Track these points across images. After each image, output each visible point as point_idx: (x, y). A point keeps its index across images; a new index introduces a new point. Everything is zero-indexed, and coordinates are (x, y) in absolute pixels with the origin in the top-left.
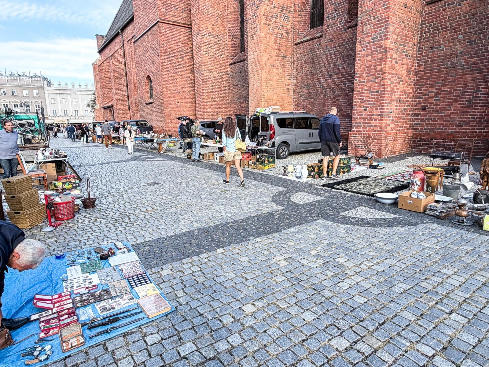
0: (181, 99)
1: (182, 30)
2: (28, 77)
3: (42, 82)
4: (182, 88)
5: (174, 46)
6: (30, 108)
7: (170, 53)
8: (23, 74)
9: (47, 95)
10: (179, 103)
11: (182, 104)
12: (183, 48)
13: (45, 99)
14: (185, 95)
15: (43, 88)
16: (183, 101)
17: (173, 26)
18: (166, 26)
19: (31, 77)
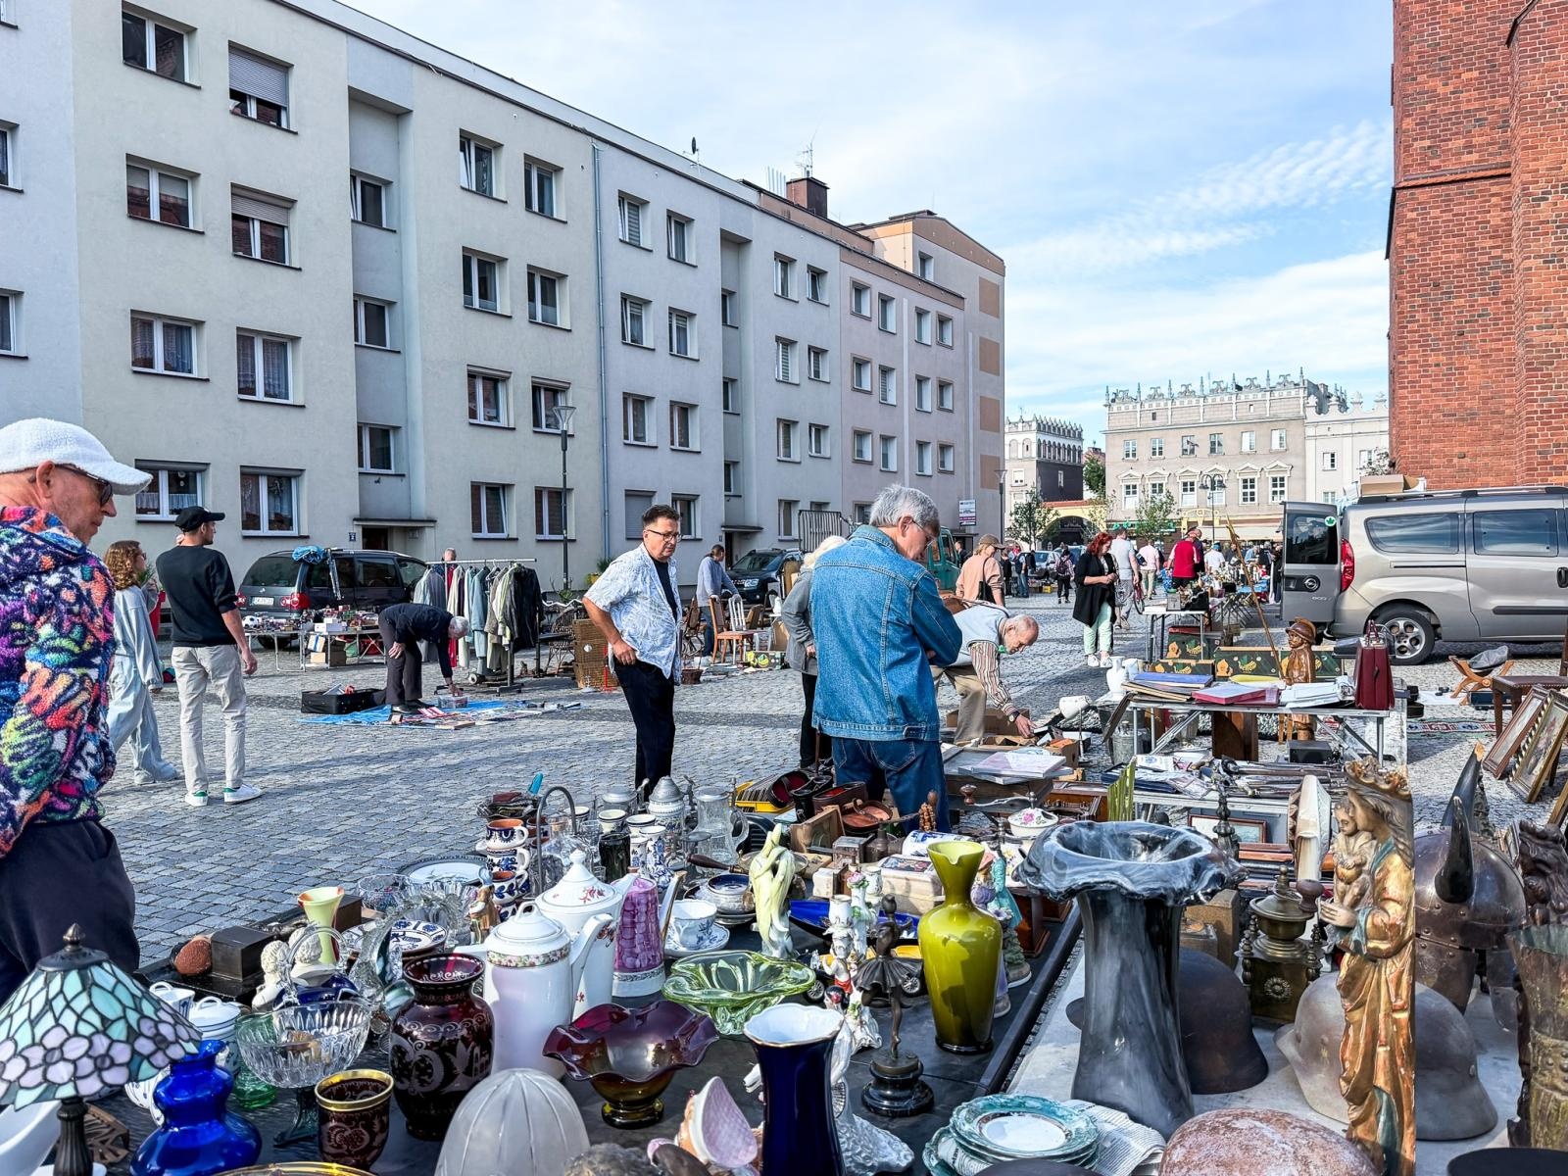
0: (1477, 441)
1: (1494, 189)
2: (1262, 390)
3: (1302, 402)
4: (1485, 400)
5: (1455, 257)
6: (1255, 490)
7: (1437, 286)
8: (1248, 383)
9: (1310, 444)
10: (1467, 460)
11: (1480, 462)
12: (1498, 252)
13: (1304, 457)
14: (1496, 427)
15: (1301, 419)
16: (1489, 448)
17: (1454, 187)
18: (1422, 195)
19: (1272, 390)
